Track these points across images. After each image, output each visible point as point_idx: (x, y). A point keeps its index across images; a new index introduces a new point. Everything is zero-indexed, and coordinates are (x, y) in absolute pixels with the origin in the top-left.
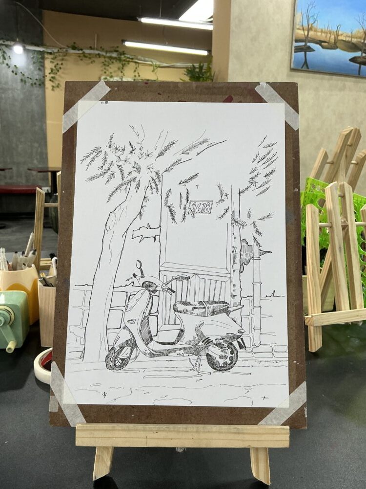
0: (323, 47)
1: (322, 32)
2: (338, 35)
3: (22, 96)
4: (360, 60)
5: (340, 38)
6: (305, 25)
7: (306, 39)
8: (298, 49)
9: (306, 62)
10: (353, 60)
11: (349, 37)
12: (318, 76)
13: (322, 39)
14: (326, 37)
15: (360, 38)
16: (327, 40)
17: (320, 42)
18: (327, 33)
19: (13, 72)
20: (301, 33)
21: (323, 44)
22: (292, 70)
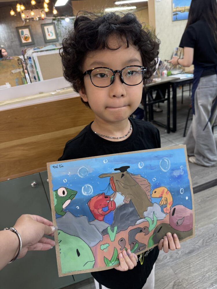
0: (181, 12)
5: (186, 8)
7: (176, 11)
9: (176, 19)
12: (180, 21)
18: (182, 8)
22: (173, 21)
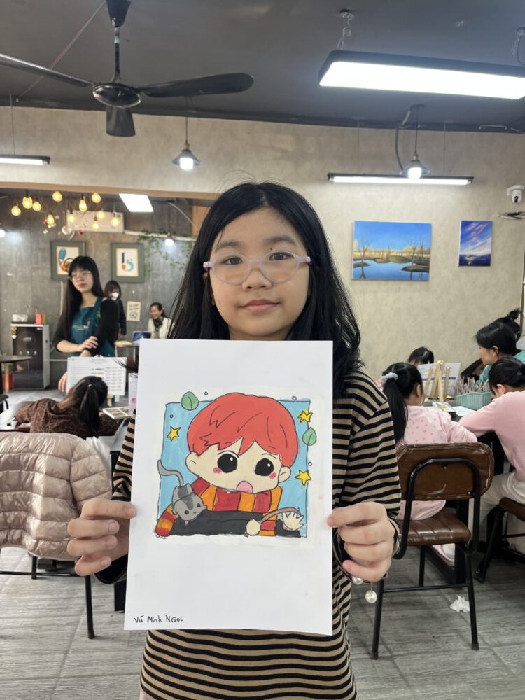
0: (377, 262)
1: (376, 251)
2: (390, 252)
3: (171, 280)
4: (412, 268)
5: (391, 254)
6: (362, 249)
7: (363, 258)
8: (356, 266)
10: (405, 269)
11: (400, 253)
12: (375, 282)
13: (376, 257)
14: (380, 254)
15: (410, 253)
16: (381, 257)
17: (374, 259)
18: (380, 252)
19: (164, 257)
20: (358, 254)
21: (377, 260)
22: (354, 280)
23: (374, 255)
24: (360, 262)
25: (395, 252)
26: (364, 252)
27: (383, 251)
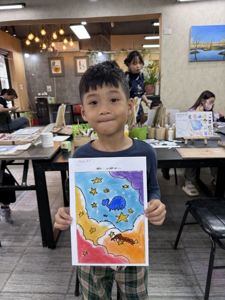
1: (204, 44)
2: (212, 44)
4: (224, 53)
5: (213, 45)
6: (195, 43)
10: (220, 54)
11: (218, 44)
12: (203, 63)
13: (204, 47)
14: (206, 46)
15: (224, 43)
16: (206, 47)
18: (206, 44)
20: (193, 46)
21: (204, 49)
22: (190, 62)
23: (202, 46)
24: (194, 51)
25: (215, 44)
26: (197, 44)
27: (208, 44)
